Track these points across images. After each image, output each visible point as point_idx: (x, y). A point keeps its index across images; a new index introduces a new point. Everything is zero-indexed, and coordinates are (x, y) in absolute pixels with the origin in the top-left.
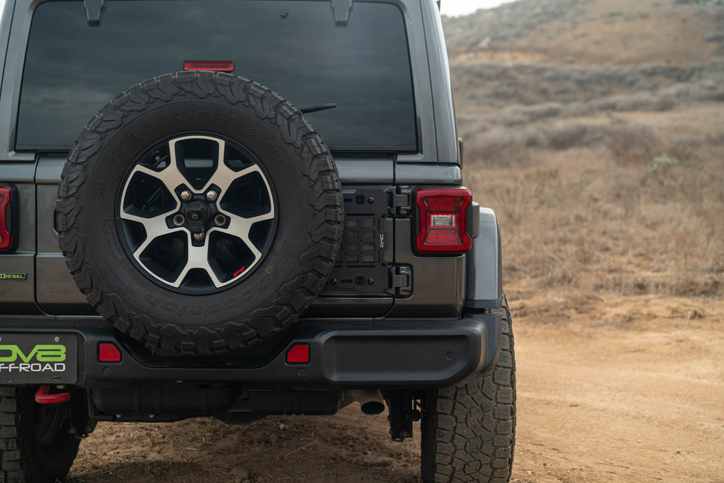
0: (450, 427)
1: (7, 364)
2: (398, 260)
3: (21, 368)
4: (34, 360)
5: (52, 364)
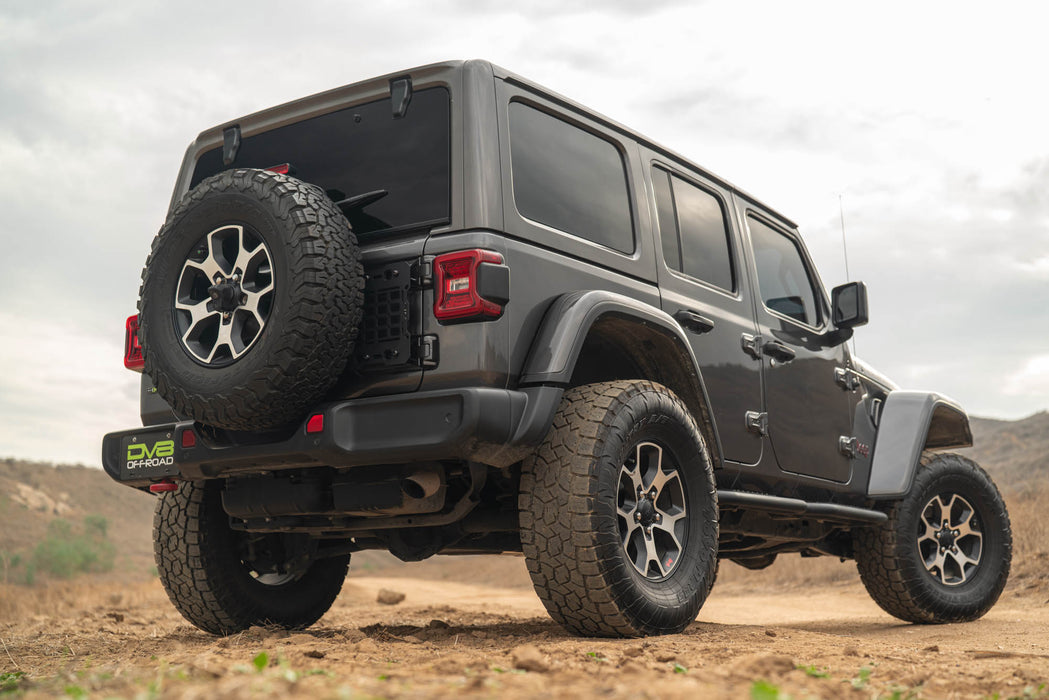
0: (529, 526)
1: (139, 461)
2: (424, 333)
3: (147, 464)
4: (154, 456)
5: (165, 458)
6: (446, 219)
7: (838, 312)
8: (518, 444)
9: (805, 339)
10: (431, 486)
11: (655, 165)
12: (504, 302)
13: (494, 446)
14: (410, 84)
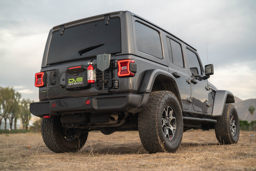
1: (72, 83)
2: (115, 80)
3: (74, 84)
4: (77, 82)
5: (80, 82)
6: (120, 51)
7: (206, 71)
8: (139, 108)
9: (198, 78)
10: (116, 118)
11: (167, 37)
12: (135, 72)
13: (134, 108)
14: (110, 17)
